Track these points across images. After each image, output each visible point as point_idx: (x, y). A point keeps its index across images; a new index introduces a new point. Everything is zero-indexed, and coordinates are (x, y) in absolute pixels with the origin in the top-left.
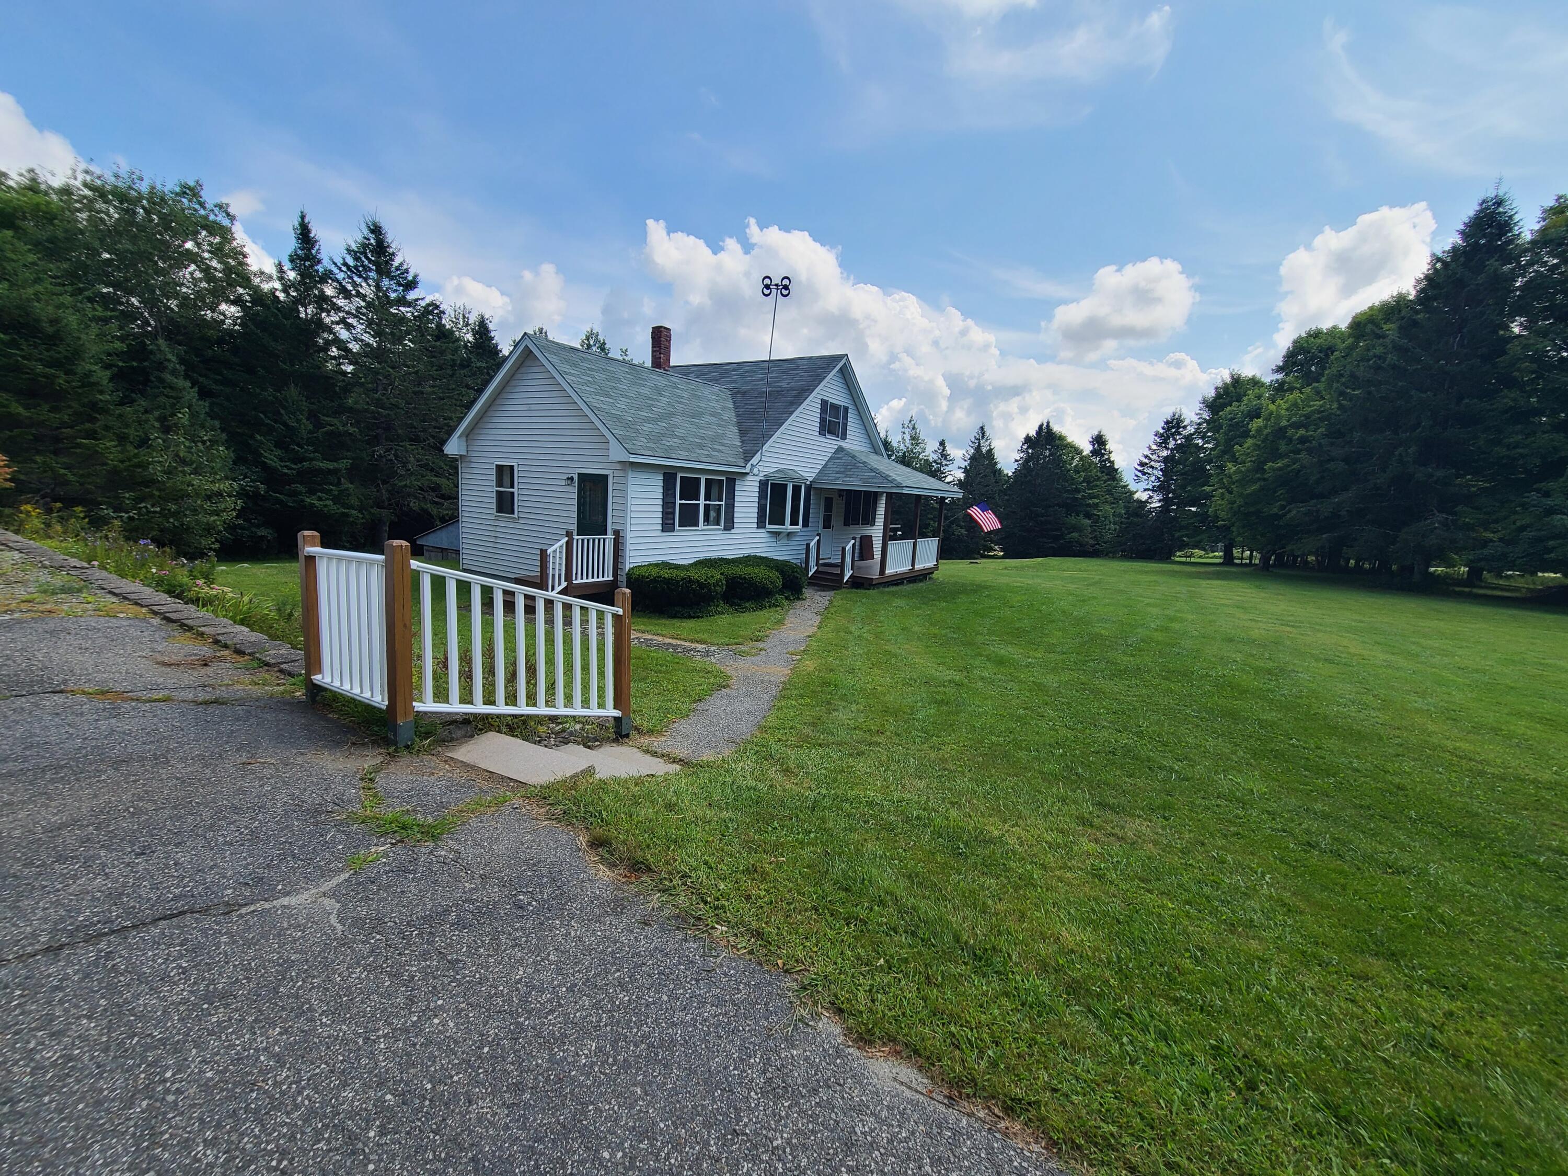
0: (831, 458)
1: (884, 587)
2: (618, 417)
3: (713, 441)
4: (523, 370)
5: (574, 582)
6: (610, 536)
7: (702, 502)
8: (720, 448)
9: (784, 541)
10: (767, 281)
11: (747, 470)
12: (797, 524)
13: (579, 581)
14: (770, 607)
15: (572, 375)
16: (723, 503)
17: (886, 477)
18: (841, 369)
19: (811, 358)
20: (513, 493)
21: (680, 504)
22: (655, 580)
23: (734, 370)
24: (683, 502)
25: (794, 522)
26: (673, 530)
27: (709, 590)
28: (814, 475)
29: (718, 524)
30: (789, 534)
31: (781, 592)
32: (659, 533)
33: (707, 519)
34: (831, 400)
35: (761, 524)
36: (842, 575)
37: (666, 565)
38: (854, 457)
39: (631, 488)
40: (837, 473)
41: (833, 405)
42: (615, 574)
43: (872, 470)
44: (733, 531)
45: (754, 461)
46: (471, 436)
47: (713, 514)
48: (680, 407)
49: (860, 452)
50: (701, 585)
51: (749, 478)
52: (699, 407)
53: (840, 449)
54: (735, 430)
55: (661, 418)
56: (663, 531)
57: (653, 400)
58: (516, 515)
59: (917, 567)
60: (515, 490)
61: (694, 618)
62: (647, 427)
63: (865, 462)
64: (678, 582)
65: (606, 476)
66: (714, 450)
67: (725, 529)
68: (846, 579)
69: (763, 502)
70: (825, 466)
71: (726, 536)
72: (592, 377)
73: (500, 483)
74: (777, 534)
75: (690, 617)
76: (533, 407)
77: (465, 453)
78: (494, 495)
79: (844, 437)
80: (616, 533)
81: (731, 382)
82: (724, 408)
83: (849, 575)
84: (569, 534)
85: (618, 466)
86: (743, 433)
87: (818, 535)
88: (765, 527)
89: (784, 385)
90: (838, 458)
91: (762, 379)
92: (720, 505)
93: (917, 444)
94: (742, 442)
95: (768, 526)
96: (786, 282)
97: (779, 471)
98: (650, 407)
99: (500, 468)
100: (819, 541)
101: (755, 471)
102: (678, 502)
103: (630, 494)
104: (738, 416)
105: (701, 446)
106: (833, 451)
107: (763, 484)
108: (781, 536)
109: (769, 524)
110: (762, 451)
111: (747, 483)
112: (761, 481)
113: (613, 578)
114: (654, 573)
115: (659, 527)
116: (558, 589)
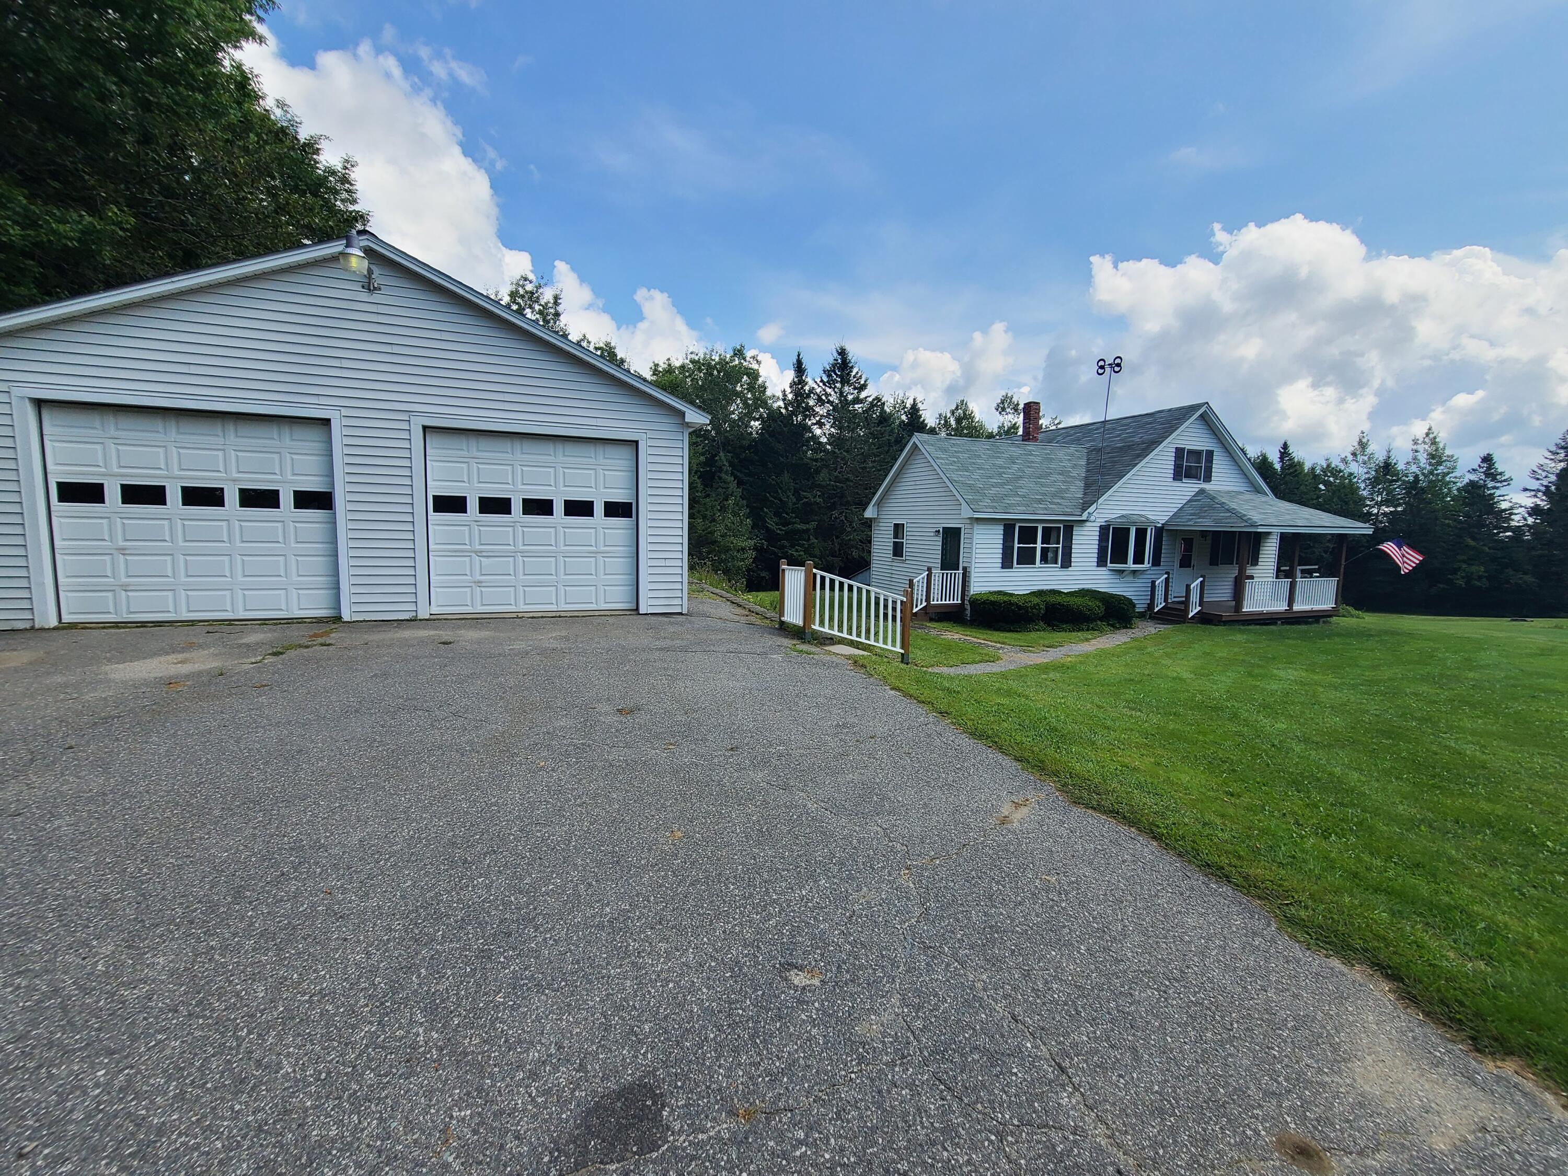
0: (1190, 501)
1: (1243, 625)
2: (970, 486)
3: (1054, 495)
4: (912, 457)
5: (932, 603)
6: (961, 571)
7: (1039, 545)
8: (1060, 501)
9: (1130, 578)
10: (1101, 363)
11: (1084, 517)
12: (1142, 563)
13: (935, 602)
14: (1088, 630)
15: (942, 458)
16: (1061, 546)
17: (1241, 517)
18: (1201, 415)
19: (1170, 410)
20: (903, 543)
21: (1018, 547)
22: (984, 603)
23: (1096, 429)
24: (1021, 545)
25: (1139, 559)
26: (1012, 567)
27: (1027, 611)
28: (1167, 518)
29: (1056, 563)
30: (1134, 572)
31: (1101, 619)
32: (999, 570)
33: (1044, 559)
34: (1187, 447)
35: (1101, 562)
36: (1186, 611)
37: (1000, 593)
38: (1213, 498)
39: (976, 536)
40: (1192, 514)
41: (1190, 452)
42: (963, 599)
43: (1228, 510)
44: (1070, 569)
45: (1091, 510)
46: (881, 504)
47: (1050, 555)
48: (1028, 471)
49: (1228, 492)
51: (1088, 524)
52: (1049, 468)
53: (1202, 492)
54: (1081, 484)
55: (1008, 482)
56: (1002, 568)
57: (1005, 468)
58: (904, 558)
59: (1298, 607)
60: (904, 541)
62: (994, 491)
63: (1224, 503)
65: (960, 529)
66: (1051, 503)
67: (1062, 567)
68: (1191, 614)
69: (1104, 544)
70: (1181, 509)
71: (1064, 572)
72: (958, 457)
73: (896, 536)
74: (1121, 572)
75: (1010, 631)
76: (918, 483)
77: (876, 516)
78: (892, 544)
79: (1208, 478)
80: (965, 569)
81: (1090, 441)
82: (1075, 466)
83: (1195, 611)
84: (929, 569)
85: (968, 521)
86: (1087, 486)
87: (1167, 573)
88: (1106, 566)
89: (1137, 439)
90: (1196, 501)
91: (1119, 436)
92: (1058, 548)
93: (1440, 463)
94: (1085, 494)
95: (1109, 565)
96: (1118, 361)
97: (1123, 516)
98: (1000, 474)
99: (896, 526)
100: (1167, 580)
101: (1092, 518)
102: (1016, 545)
103: (978, 541)
104: (1087, 471)
105: (1040, 501)
106: (1193, 494)
107: (1104, 530)
108: (1125, 573)
109: (1111, 563)
110: (1100, 501)
111: (1086, 529)
112: (1101, 526)
113: (959, 602)
114: (985, 598)
115: (1000, 565)
116: (920, 607)
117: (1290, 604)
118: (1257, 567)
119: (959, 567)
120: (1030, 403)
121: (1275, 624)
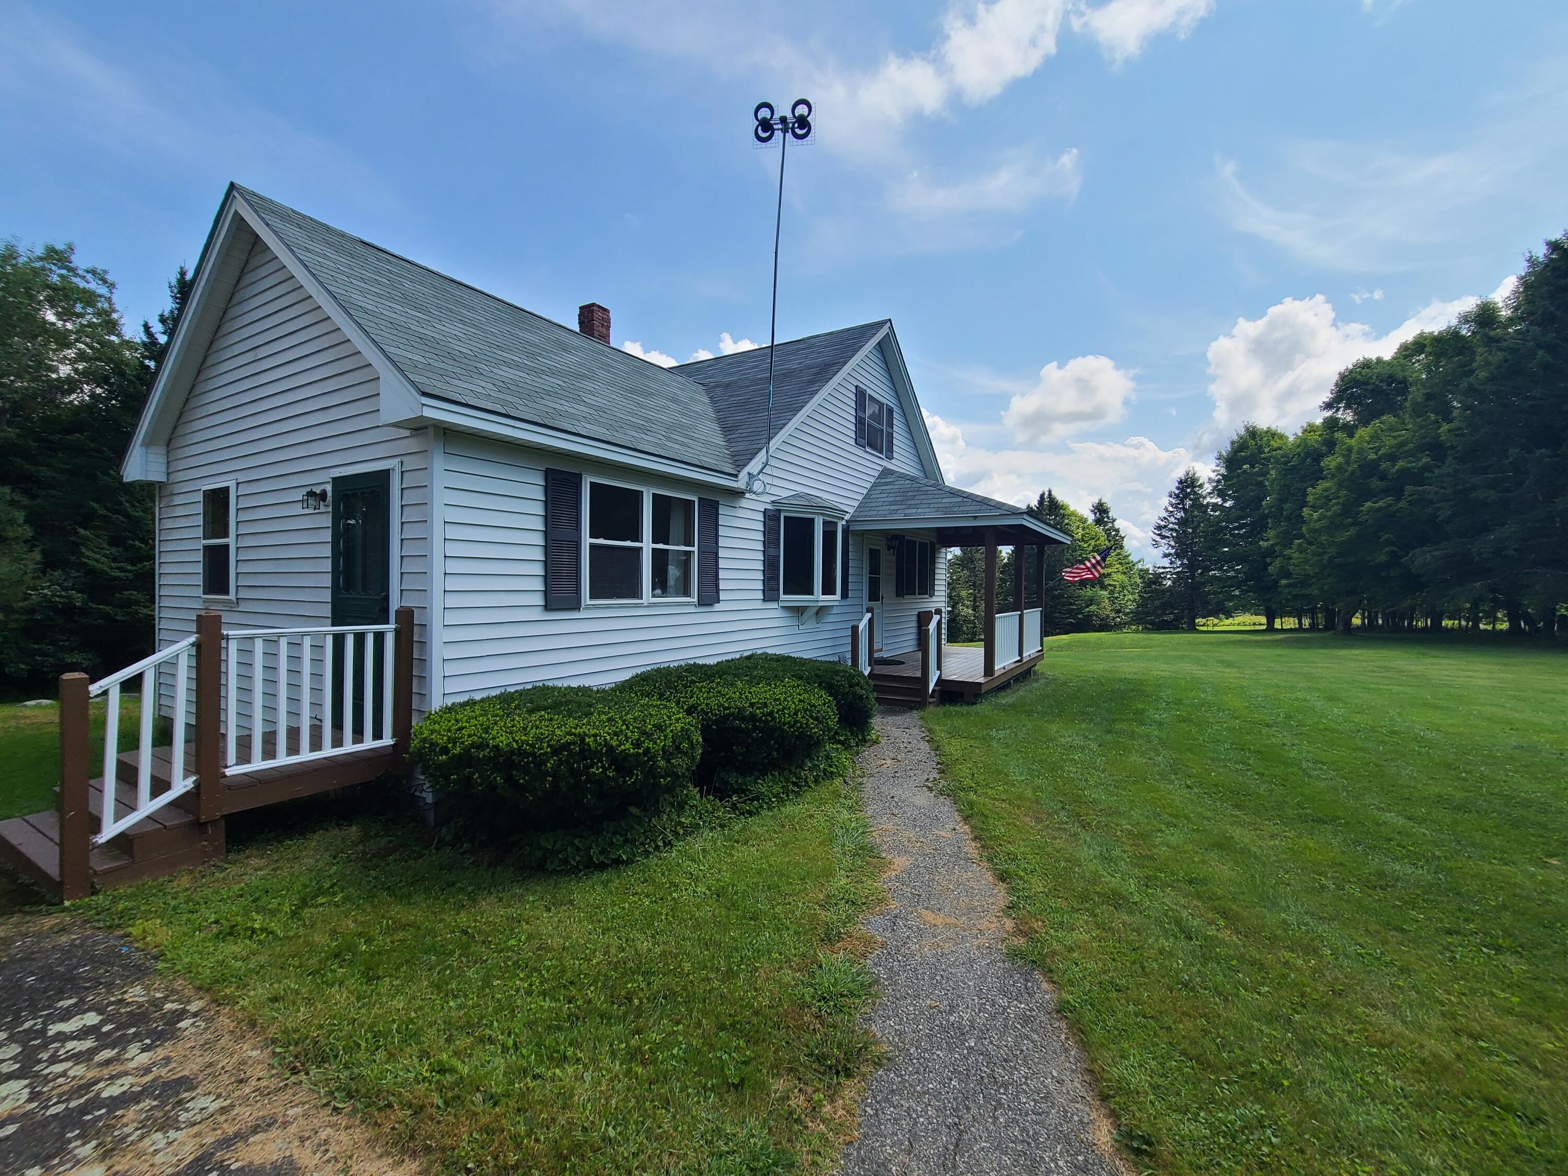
0: (875, 485)
3: (670, 428)
5: (233, 770)
6: (389, 628)
7: (647, 545)
8: (686, 441)
9: (811, 624)
10: (764, 113)
11: (741, 484)
12: (834, 593)
13: (257, 765)
16: (695, 549)
17: (984, 502)
18: (879, 343)
20: (226, 547)
21: (592, 546)
24: (601, 541)
25: (828, 589)
26: (575, 606)
28: (851, 510)
29: (687, 593)
30: (822, 610)
32: (538, 614)
33: (660, 583)
34: (868, 391)
35: (770, 594)
36: (925, 679)
38: (914, 479)
40: (891, 504)
41: (871, 401)
42: (402, 727)
43: (954, 494)
44: (717, 607)
45: (754, 466)
47: (673, 572)
51: (744, 500)
53: (886, 472)
54: (714, 425)
56: (547, 608)
58: (232, 596)
59: (1024, 656)
60: (231, 540)
62: (509, 373)
65: (384, 475)
67: (701, 603)
68: (931, 686)
69: (772, 552)
70: (867, 496)
71: (703, 617)
73: (211, 530)
74: (798, 611)
77: (162, 478)
78: (200, 557)
79: (889, 453)
80: (408, 616)
82: (693, 400)
83: (935, 679)
85: (411, 444)
86: (728, 430)
87: (869, 610)
88: (777, 599)
90: (887, 484)
92: (688, 554)
94: (728, 441)
95: (783, 597)
96: (802, 110)
97: (798, 496)
99: (210, 498)
100: (871, 621)
101: (753, 490)
102: (587, 540)
103: (440, 513)
104: (718, 412)
106: (876, 474)
107: (771, 518)
108: (807, 614)
109: (785, 593)
110: (775, 443)
111: (741, 513)
112: (765, 512)
113: (388, 740)
115: (539, 600)
116: (148, 806)
117: (1021, 653)
118: (934, 599)
119: (386, 610)
120: (593, 305)
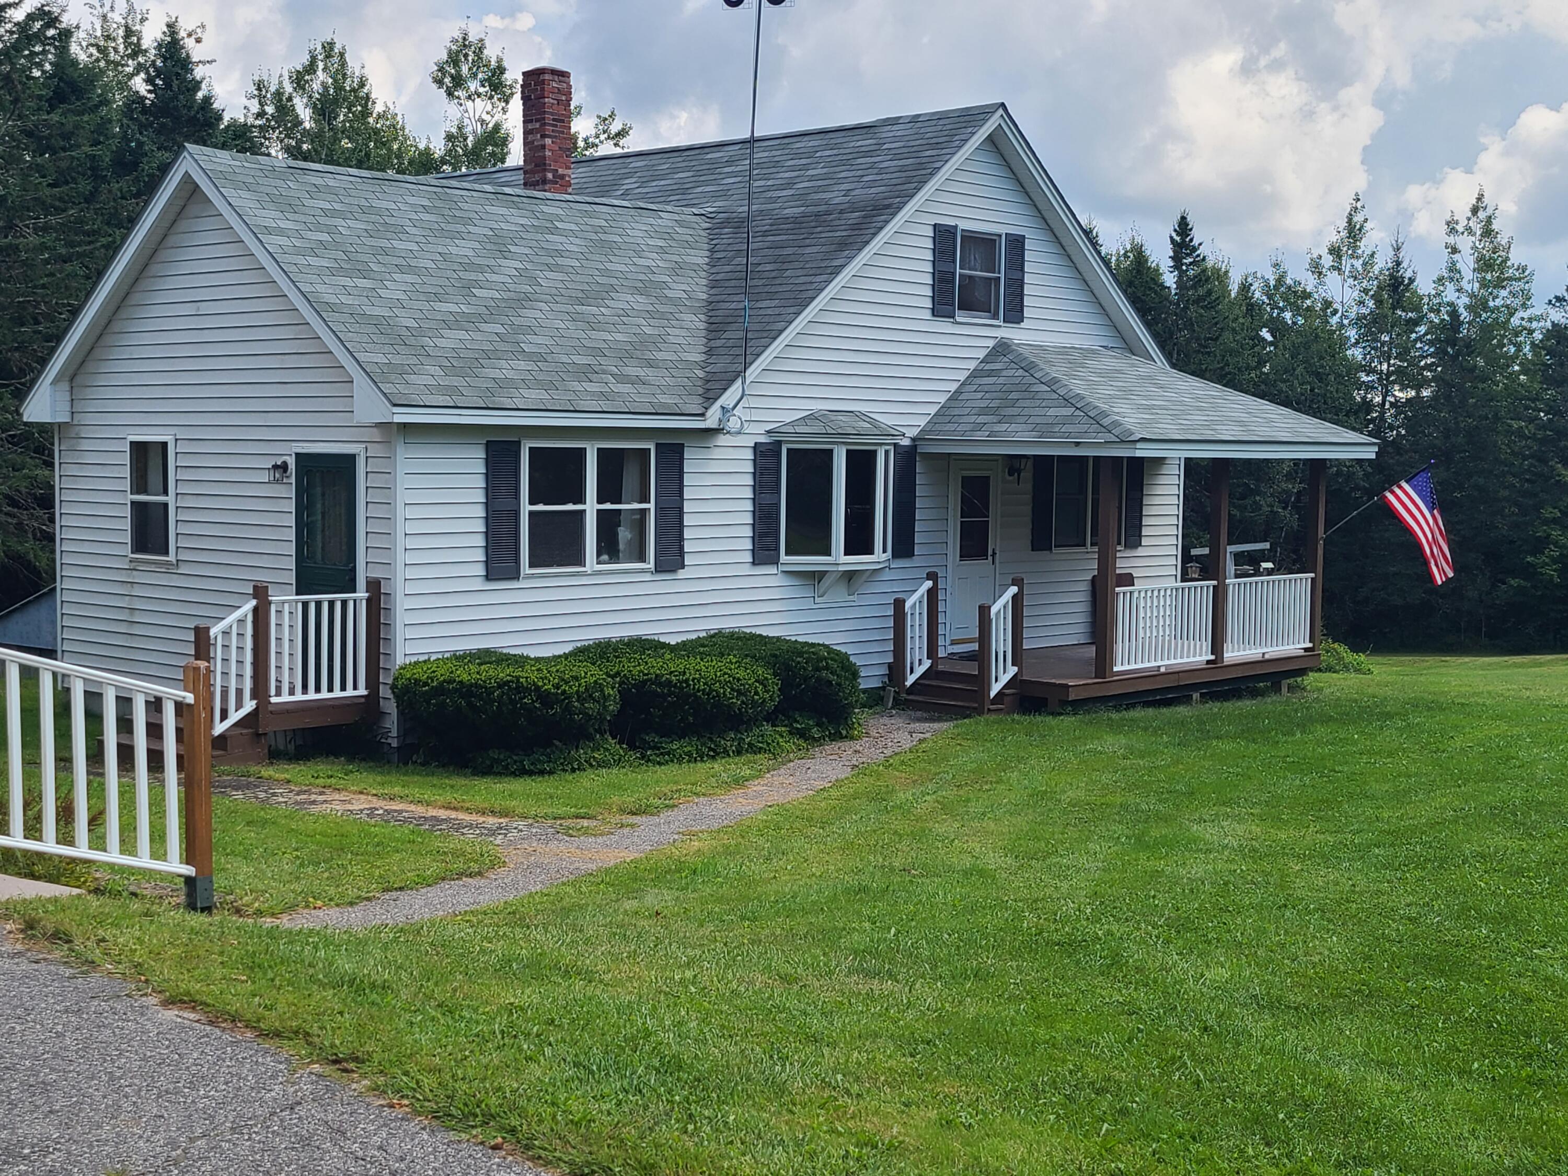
0: (975, 374)
1: (1117, 708)
2: (378, 323)
3: (626, 354)
4: (183, 225)
5: (274, 700)
6: (362, 594)
7: (591, 507)
8: (641, 372)
9: (840, 595)
11: (711, 422)
12: (870, 551)
13: (285, 698)
14: (739, 753)
15: (281, 232)
16: (651, 506)
17: (1097, 419)
18: (990, 139)
19: (915, 119)
20: (166, 505)
21: (531, 513)
22: (441, 690)
23: (730, 163)
24: (541, 507)
25: (859, 546)
26: (514, 575)
27: (568, 709)
28: (923, 422)
29: (642, 558)
30: (850, 577)
31: (772, 718)
32: (480, 584)
33: (608, 547)
34: (963, 225)
35: (764, 553)
36: (983, 679)
37: (485, 656)
38: (1029, 368)
39: (403, 482)
40: (984, 411)
41: (971, 239)
42: (373, 682)
43: (1067, 401)
44: (681, 574)
45: (729, 397)
46: (79, 380)
47: (624, 534)
48: (549, 280)
49: (1064, 351)
50: (546, 698)
51: (722, 440)
52: (606, 273)
53: (1002, 349)
54: (697, 322)
55: (492, 313)
56: (488, 577)
57: (481, 269)
58: (171, 557)
59: (1233, 653)
60: (170, 499)
61: (530, 773)
62: (451, 339)
63: (1055, 381)
64: (490, 692)
65: (352, 458)
66: (622, 379)
67: (659, 569)
68: (995, 689)
69: (767, 499)
70: (958, 392)
71: (666, 585)
72: (331, 230)
73: (140, 483)
74: (815, 578)
75: (523, 772)
76: (205, 308)
77: (64, 418)
78: (128, 512)
79: (1015, 314)
80: (374, 586)
81: (716, 196)
82: (677, 269)
83: (1005, 679)
84: (260, 592)
85: (376, 435)
86: (715, 327)
87: (932, 576)
88: (775, 561)
89: (836, 197)
90: (991, 373)
91: (790, 184)
92: (644, 512)
93: (1499, 284)
94: (710, 352)
95: (784, 558)
97: (812, 417)
98: (467, 288)
99: (140, 451)
100: (932, 594)
101: (733, 424)
102: (526, 508)
103: (402, 497)
104: (714, 284)
105: (586, 373)
106: (982, 354)
107: (764, 454)
108: (826, 582)
109: (788, 553)
110: (753, 372)
111: (716, 454)
112: (756, 446)
113: (362, 691)
114: (442, 673)
115: (480, 570)
116: (235, 717)
117: (1217, 646)
118: (1140, 552)
119: (353, 580)
120: (540, 70)
121: (1186, 700)
